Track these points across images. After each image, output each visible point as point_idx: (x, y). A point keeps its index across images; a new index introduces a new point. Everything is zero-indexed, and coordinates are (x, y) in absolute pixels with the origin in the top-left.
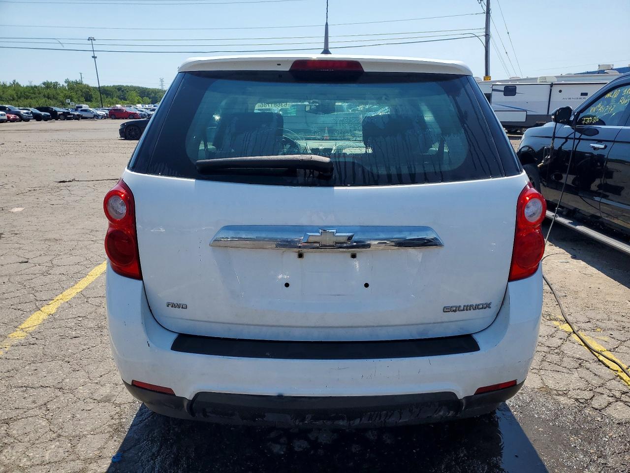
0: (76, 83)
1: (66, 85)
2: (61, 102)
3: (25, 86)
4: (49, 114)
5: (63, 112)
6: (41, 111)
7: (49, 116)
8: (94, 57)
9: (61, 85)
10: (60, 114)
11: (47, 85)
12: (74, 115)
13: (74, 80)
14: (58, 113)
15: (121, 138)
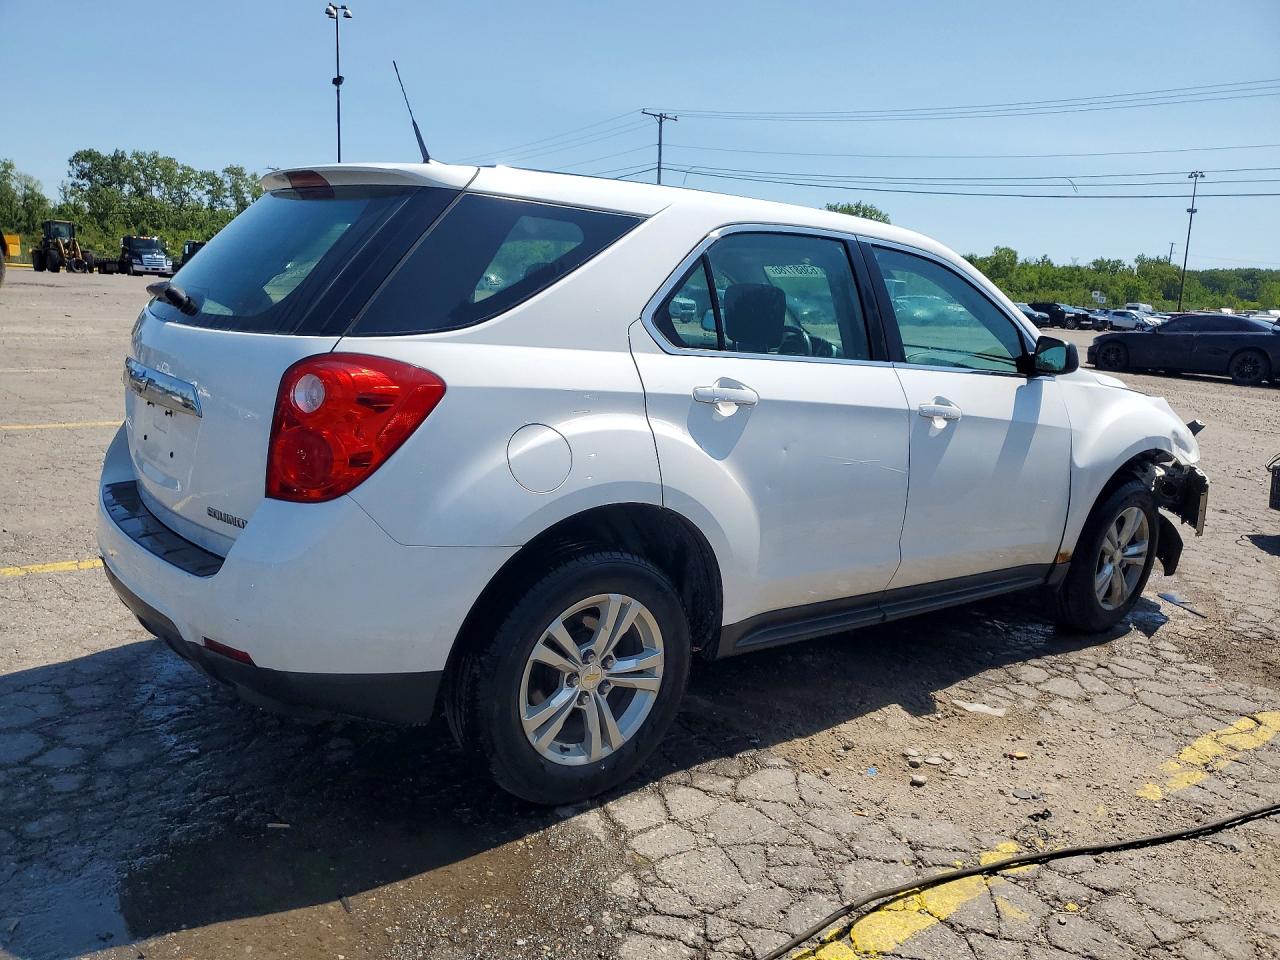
0: (1158, 262)
1: (1135, 266)
2: (1113, 297)
3: (1061, 266)
4: (1046, 315)
5: (1076, 314)
6: (1035, 310)
7: (1047, 319)
8: (1192, 211)
9: (1126, 267)
10: (1069, 318)
11: (1100, 266)
12: (1094, 320)
13: (1153, 256)
14: (1067, 315)
15: (1089, 365)
